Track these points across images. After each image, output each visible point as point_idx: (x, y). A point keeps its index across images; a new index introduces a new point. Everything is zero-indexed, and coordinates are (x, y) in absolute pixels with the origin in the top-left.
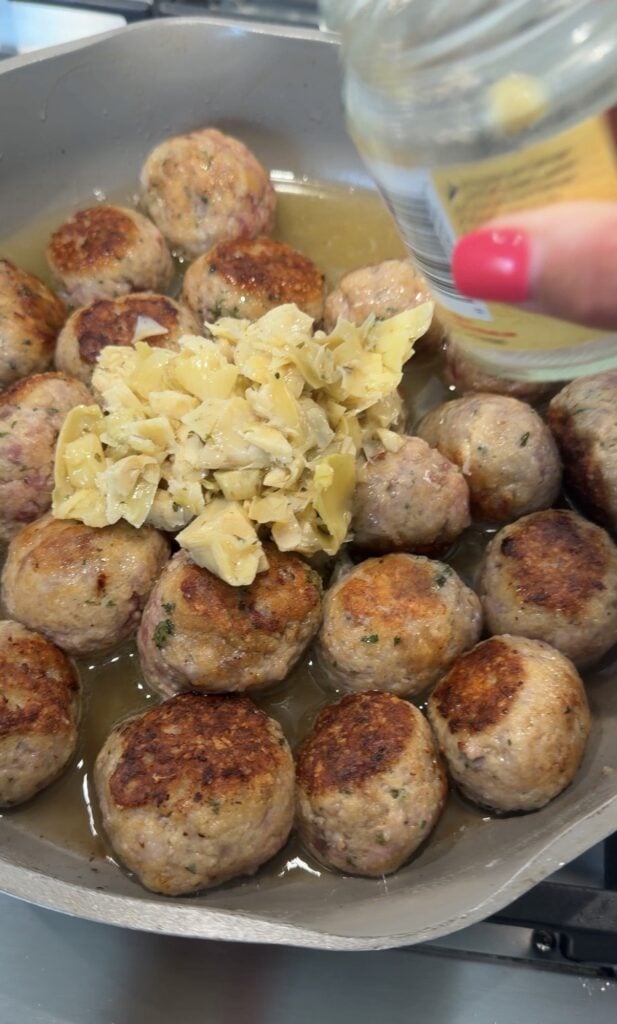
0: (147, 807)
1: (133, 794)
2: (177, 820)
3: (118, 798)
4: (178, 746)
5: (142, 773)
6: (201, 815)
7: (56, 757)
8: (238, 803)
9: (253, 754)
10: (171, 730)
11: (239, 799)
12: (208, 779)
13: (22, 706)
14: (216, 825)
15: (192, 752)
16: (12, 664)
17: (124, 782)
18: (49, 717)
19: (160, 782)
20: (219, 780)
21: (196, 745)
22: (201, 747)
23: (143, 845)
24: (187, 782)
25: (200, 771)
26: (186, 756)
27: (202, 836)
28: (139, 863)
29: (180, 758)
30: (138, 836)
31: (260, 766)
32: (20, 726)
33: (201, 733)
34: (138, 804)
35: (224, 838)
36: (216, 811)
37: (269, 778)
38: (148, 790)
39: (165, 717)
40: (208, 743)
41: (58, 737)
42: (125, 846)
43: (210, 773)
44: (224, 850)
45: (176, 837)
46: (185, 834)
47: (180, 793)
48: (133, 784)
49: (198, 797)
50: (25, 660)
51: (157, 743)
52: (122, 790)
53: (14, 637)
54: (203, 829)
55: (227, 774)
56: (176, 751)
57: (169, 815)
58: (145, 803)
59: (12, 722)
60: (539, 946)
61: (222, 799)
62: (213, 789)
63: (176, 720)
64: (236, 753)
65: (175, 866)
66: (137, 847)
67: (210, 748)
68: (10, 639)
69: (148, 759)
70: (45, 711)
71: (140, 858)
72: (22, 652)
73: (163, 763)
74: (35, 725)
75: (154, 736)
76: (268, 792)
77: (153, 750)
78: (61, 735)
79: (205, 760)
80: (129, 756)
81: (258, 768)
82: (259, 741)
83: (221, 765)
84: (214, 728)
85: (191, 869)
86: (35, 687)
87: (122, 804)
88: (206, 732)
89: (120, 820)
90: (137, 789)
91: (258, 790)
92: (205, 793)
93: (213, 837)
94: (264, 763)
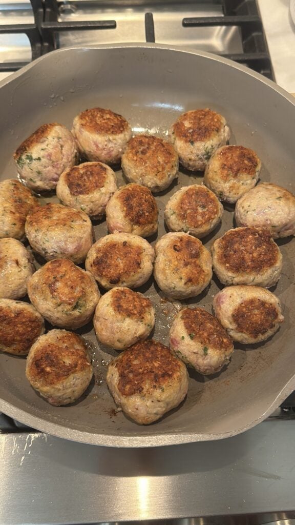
0: (136, 394)
1: (129, 390)
2: (148, 397)
3: (123, 393)
4: (141, 368)
5: (129, 382)
6: (157, 393)
7: (87, 378)
8: (170, 386)
9: (170, 365)
10: (136, 362)
11: (170, 384)
12: (156, 379)
13: (70, 363)
14: (164, 396)
15: (147, 369)
16: (62, 348)
17: (124, 386)
18: (82, 364)
19: (138, 384)
20: (161, 379)
21: (148, 366)
22: (150, 367)
23: (137, 409)
24: (148, 382)
25: (153, 377)
26: (145, 372)
27: (159, 401)
28: (136, 415)
29: (143, 373)
30: (134, 406)
31: (174, 370)
32: (72, 371)
33: (148, 361)
34: (131, 393)
35: (167, 400)
36: (163, 391)
37: (178, 373)
38: (135, 387)
39: (131, 357)
40: (152, 365)
41: (86, 371)
42: (130, 411)
43: (156, 376)
44: (168, 404)
45: (149, 403)
46: (152, 402)
47: (146, 386)
48: (128, 387)
49: (155, 387)
50: (65, 345)
51: (132, 369)
52: (124, 390)
53: (58, 336)
54: (159, 398)
55: (163, 376)
56: (141, 370)
57: (145, 395)
58: (135, 393)
59: (69, 370)
60: (284, 410)
61: (164, 386)
62: (160, 382)
63: (136, 358)
64: (164, 366)
65: (150, 414)
66: (135, 410)
67: (153, 366)
68: (58, 338)
69: (131, 376)
70: (79, 362)
71: (136, 414)
72: (63, 342)
73: (137, 376)
74: (77, 369)
75: (130, 366)
76: (180, 379)
77: (131, 372)
78: (87, 370)
79: (153, 372)
80: (122, 376)
81: (174, 371)
82: (170, 359)
83: (160, 372)
84: (152, 358)
85: (156, 414)
86: (73, 353)
87: (125, 395)
88: (149, 361)
89: (126, 401)
90: (130, 388)
91: (176, 379)
92: (157, 385)
93: (164, 401)
94: (175, 368)
